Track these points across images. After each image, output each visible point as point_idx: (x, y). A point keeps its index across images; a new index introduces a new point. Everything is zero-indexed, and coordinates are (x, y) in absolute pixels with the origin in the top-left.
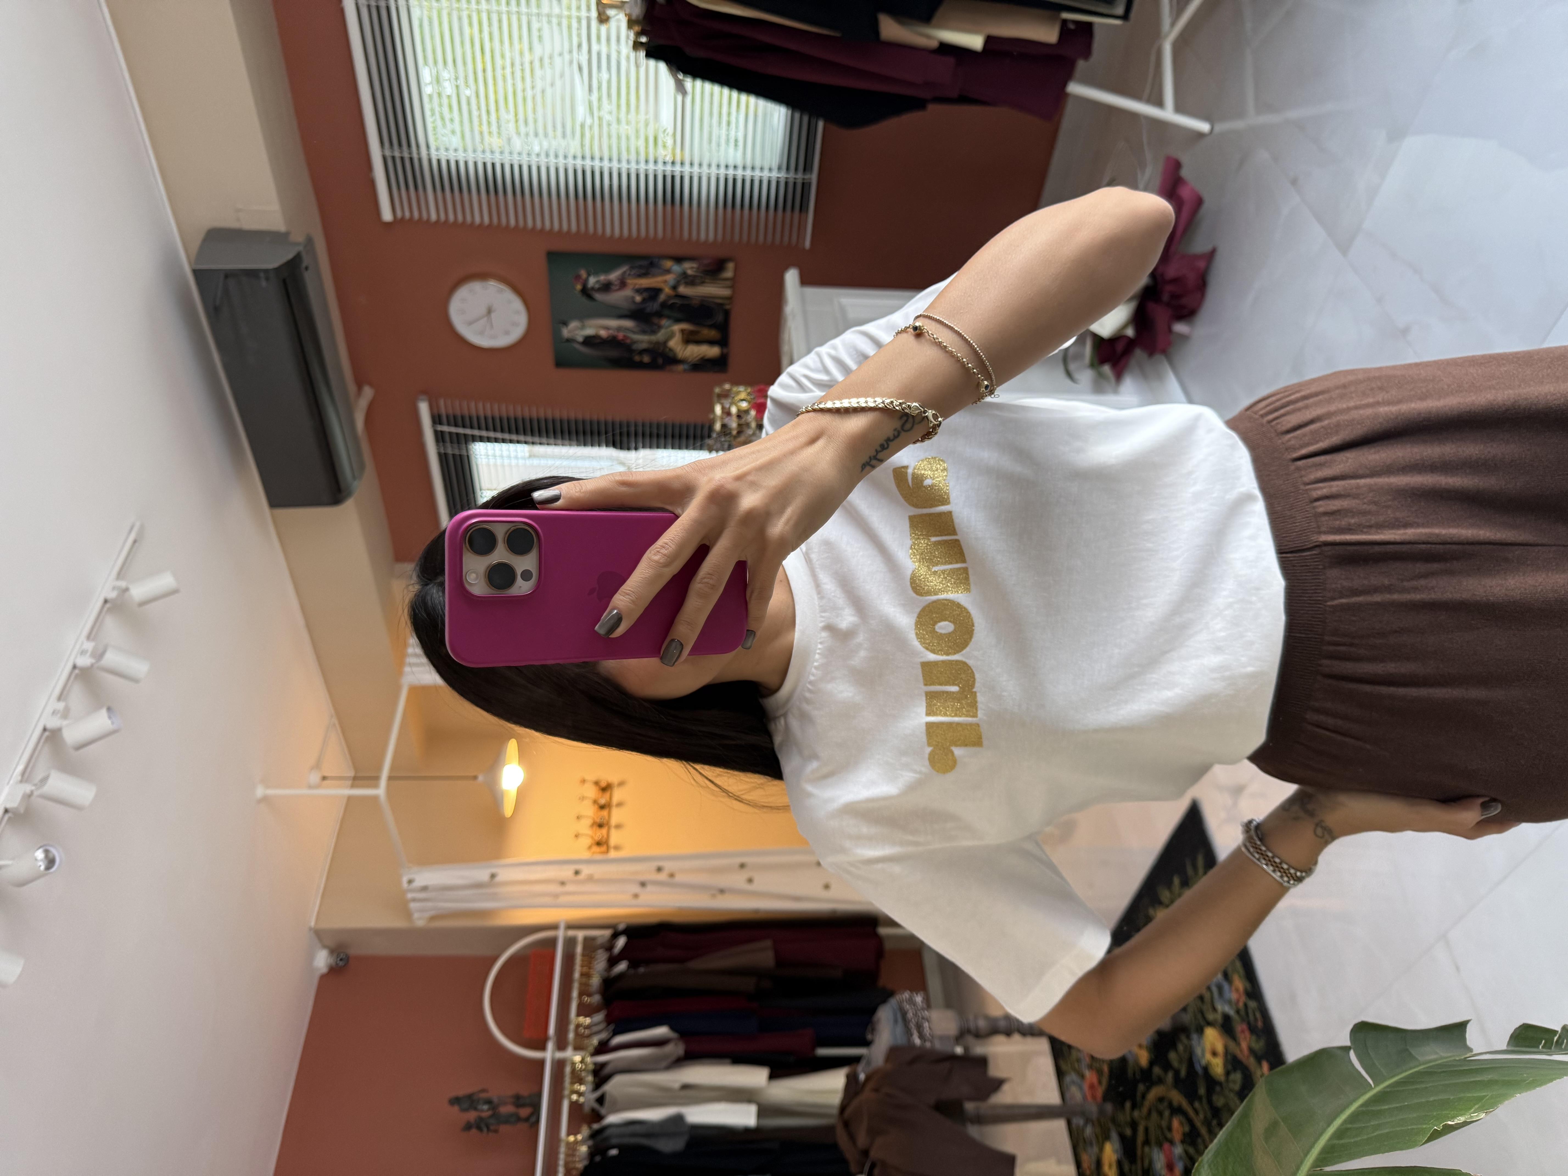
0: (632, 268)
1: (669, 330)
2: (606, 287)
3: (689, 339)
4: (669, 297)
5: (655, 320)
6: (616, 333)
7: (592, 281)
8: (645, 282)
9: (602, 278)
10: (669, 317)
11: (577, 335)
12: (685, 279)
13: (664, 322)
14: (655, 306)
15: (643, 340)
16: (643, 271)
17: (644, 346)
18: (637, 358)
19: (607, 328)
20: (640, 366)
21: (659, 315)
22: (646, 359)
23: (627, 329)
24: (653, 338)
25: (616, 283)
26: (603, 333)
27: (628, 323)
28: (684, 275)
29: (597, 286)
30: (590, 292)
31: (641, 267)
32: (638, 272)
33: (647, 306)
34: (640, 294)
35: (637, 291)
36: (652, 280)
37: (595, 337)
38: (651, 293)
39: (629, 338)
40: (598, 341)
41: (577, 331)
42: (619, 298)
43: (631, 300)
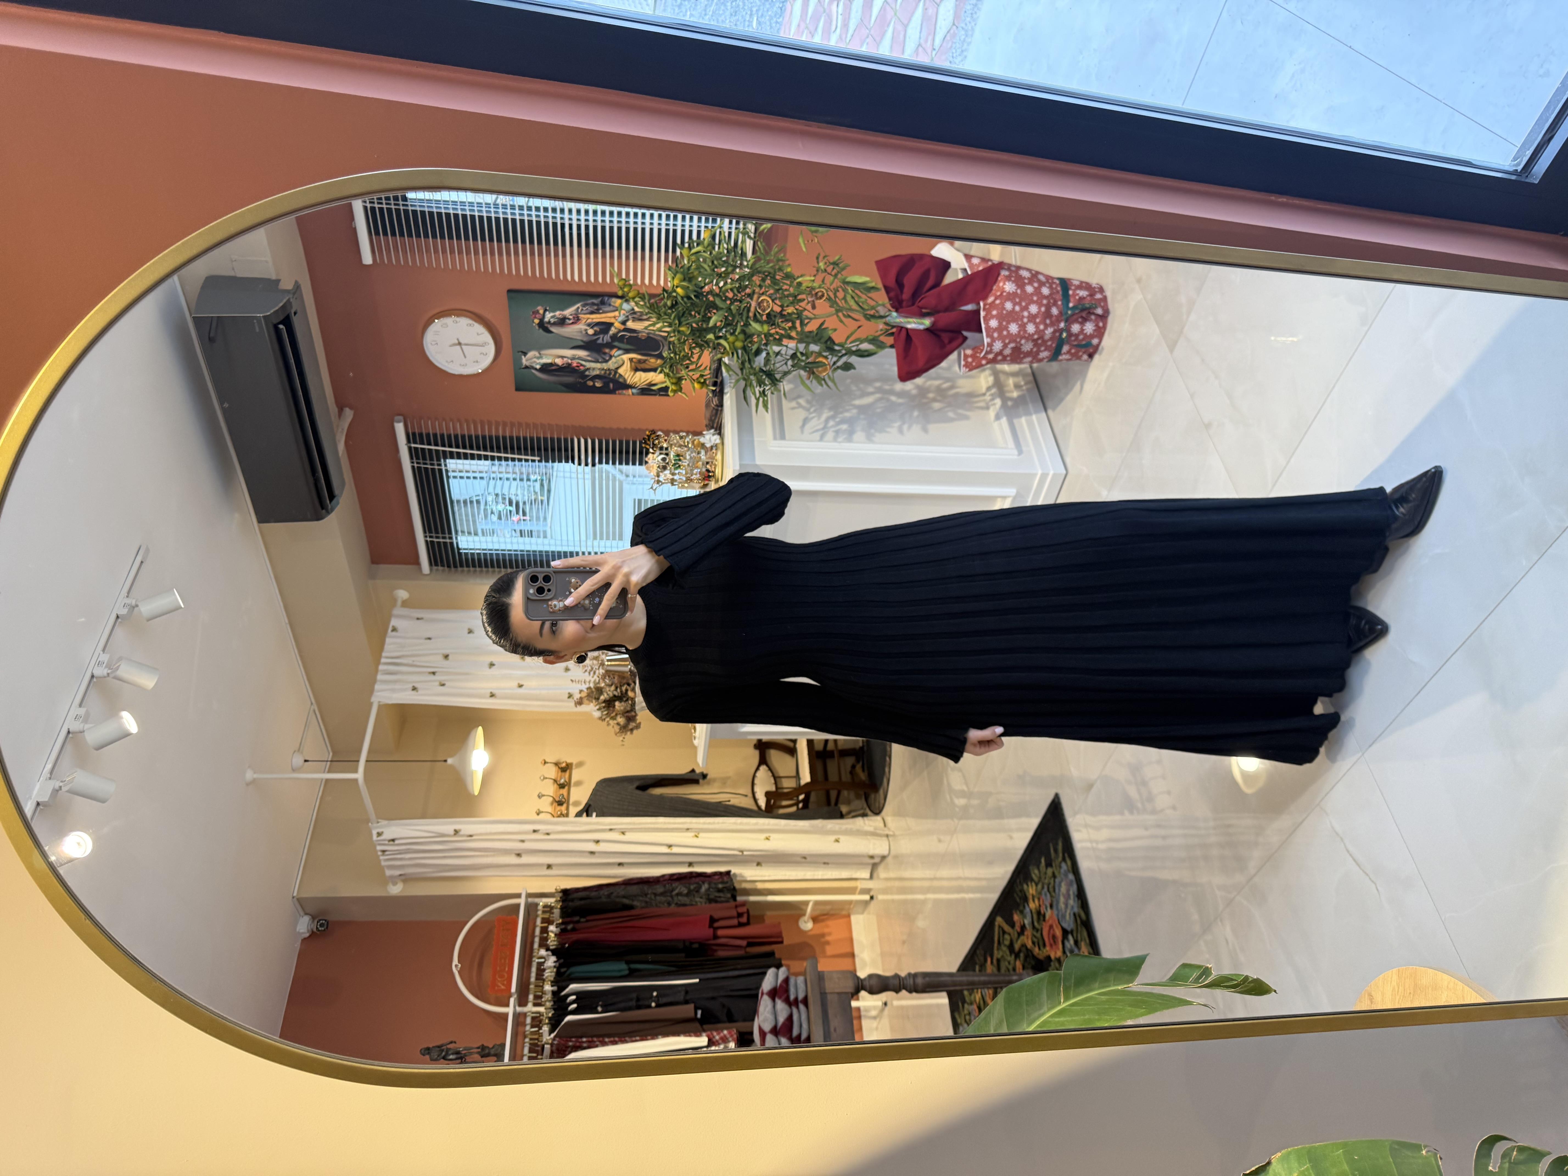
0: (584, 306)
1: (618, 358)
2: (562, 322)
3: (637, 368)
4: (620, 331)
5: (607, 351)
6: (570, 361)
7: (548, 316)
8: (597, 318)
9: (557, 313)
10: (619, 349)
11: (535, 362)
12: (634, 316)
13: (615, 352)
14: (607, 338)
15: (595, 367)
16: (596, 307)
17: (597, 372)
18: (590, 383)
19: (563, 357)
20: (594, 390)
21: (611, 346)
22: (598, 384)
23: (580, 358)
24: (605, 366)
25: (571, 317)
26: (559, 361)
27: (582, 353)
28: (633, 312)
29: (552, 320)
30: (546, 325)
31: (593, 304)
32: (590, 309)
33: (599, 338)
34: (592, 328)
35: (589, 325)
36: (603, 315)
37: (551, 364)
38: (602, 327)
39: (582, 365)
40: (553, 368)
41: (535, 359)
42: (573, 331)
43: (584, 332)
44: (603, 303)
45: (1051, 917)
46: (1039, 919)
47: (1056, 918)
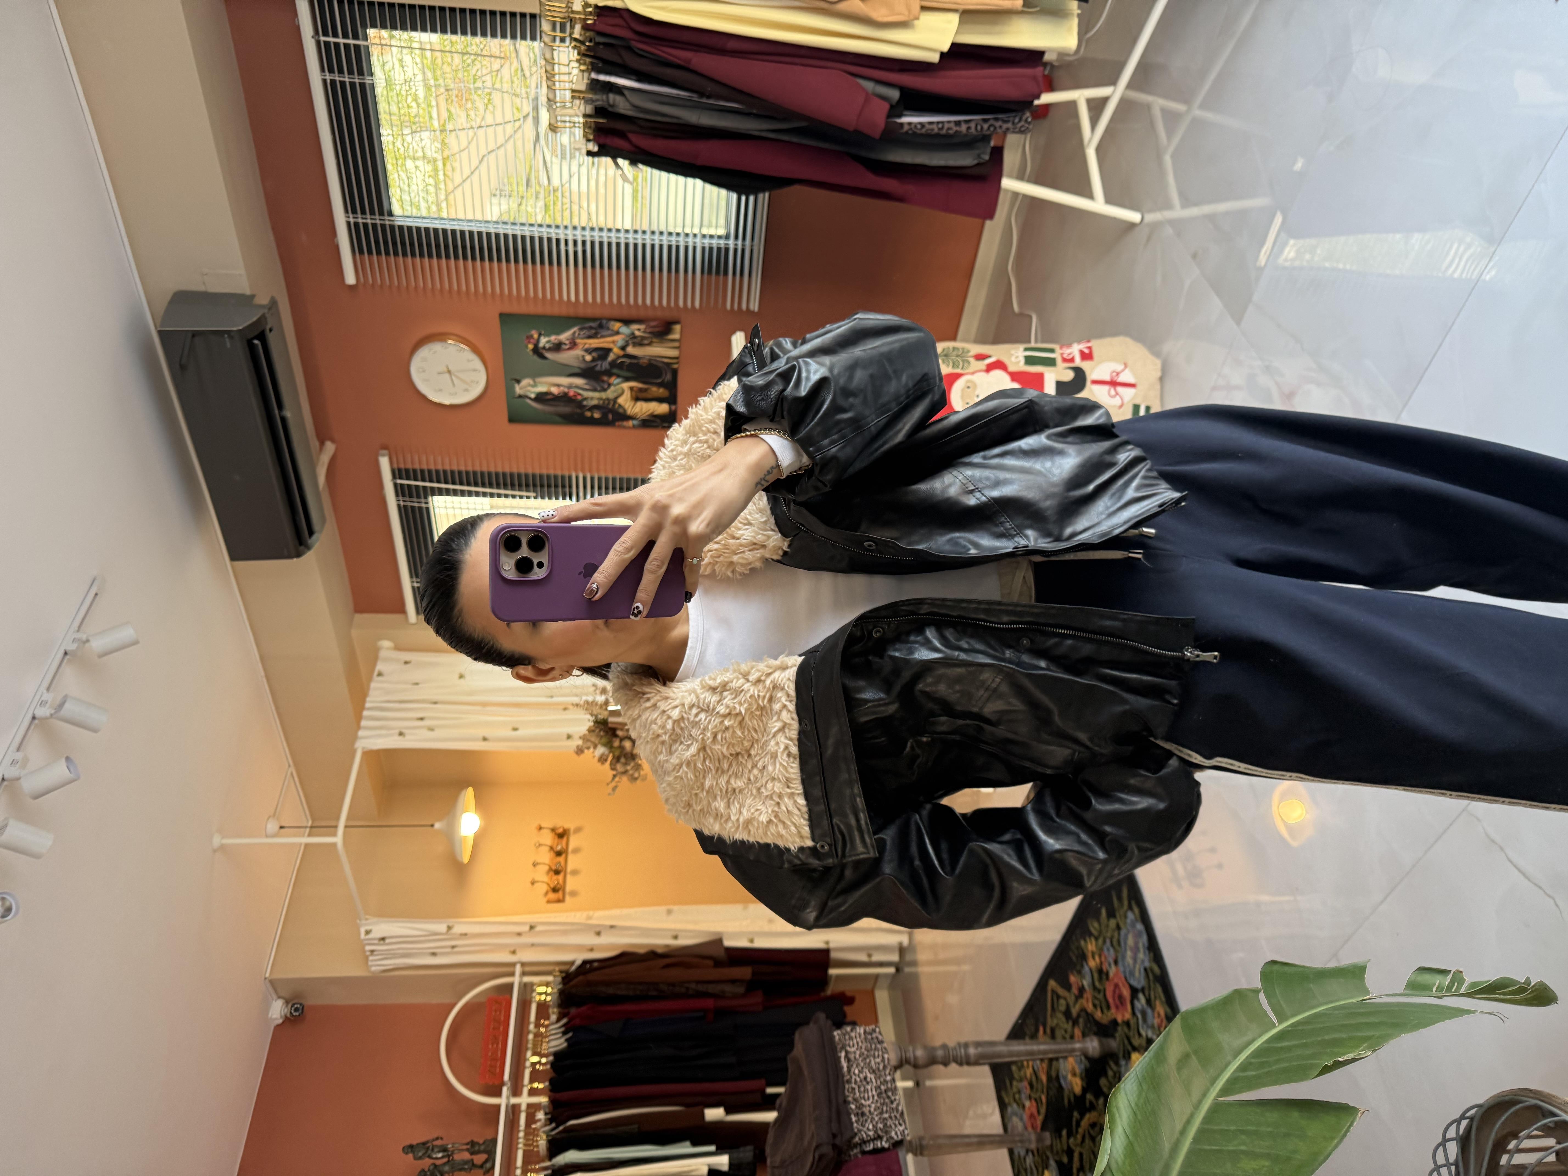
11: (529, 391)
12: (634, 340)
30: (541, 351)
31: (591, 328)
32: (587, 333)
33: (596, 365)
34: (590, 353)
35: (587, 351)
36: (602, 340)
37: (546, 394)
38: (600, 353)
39: (579, 394)
40: (549, 397)
41: (529, 387)
42: (569, 357)
43: (581, 359)
44: (601, 326)
45: (1116, 974)
46: (1100, 979)
47: (1122, 976)
